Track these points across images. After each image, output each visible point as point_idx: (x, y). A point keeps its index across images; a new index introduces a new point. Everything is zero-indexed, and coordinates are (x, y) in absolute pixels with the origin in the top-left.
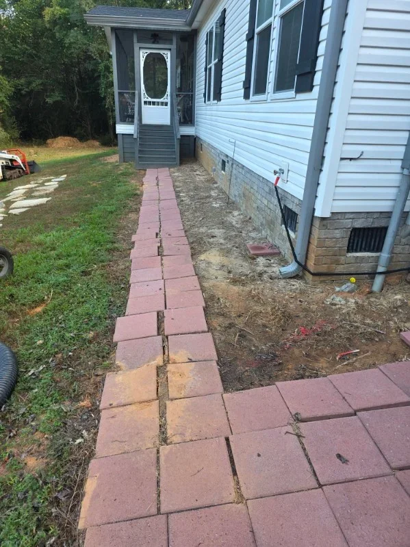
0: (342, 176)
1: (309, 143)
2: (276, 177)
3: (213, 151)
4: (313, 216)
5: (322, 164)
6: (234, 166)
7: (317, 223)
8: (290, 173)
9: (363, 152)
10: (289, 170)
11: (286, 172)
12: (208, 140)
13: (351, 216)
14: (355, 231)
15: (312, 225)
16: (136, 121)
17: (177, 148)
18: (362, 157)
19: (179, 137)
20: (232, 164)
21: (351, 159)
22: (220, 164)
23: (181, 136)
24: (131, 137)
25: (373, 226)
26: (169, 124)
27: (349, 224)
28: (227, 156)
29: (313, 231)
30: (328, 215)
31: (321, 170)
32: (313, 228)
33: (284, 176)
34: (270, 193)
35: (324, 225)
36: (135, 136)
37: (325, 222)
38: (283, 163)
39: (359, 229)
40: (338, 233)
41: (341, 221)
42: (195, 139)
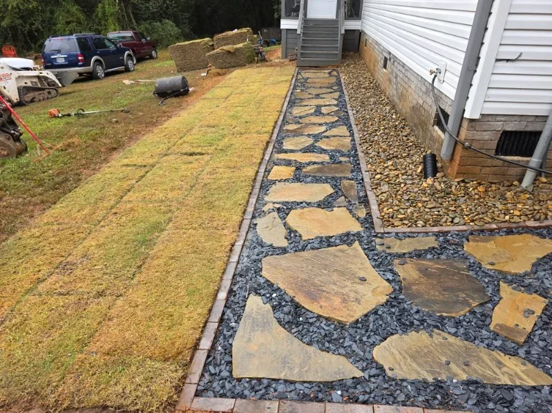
0: (495, 78)
1: (466, 42)
2: (433, 76)
3: (377, 47)
4: (463, 117)
5: (477, 65)
6: (396, 64)
7: (465, 124)
8: (447, 74)
9: (521, 53)
10: (446, 70)
11: (443, 71)
12: (372, 35)
13: (503, 119)
14: (506, 134)
15: (460, 126)
16: (301, 15)
17: (339, 45)
18: (520, 58)
19: (343, 32)
20: (394, 62)
21: (508, 60)
22: (382, 62)
23: (346, 30)
24: (294, 32)
25: (526, 129)
26: (335, 18)
27: (500, 126)
28: (390, 53)
29: (461, 132)
30: (477, 116)
31: (475, 71)
32: (462, 129)
33: (440, 76)
34: (426, 93)
35: (472, 127)
36: (298, 32)
37: (474, 124)
38: (443, 62)
39: (511, 132)
40: (486, 136)
41: (491, 123)
42: (361, 33)
